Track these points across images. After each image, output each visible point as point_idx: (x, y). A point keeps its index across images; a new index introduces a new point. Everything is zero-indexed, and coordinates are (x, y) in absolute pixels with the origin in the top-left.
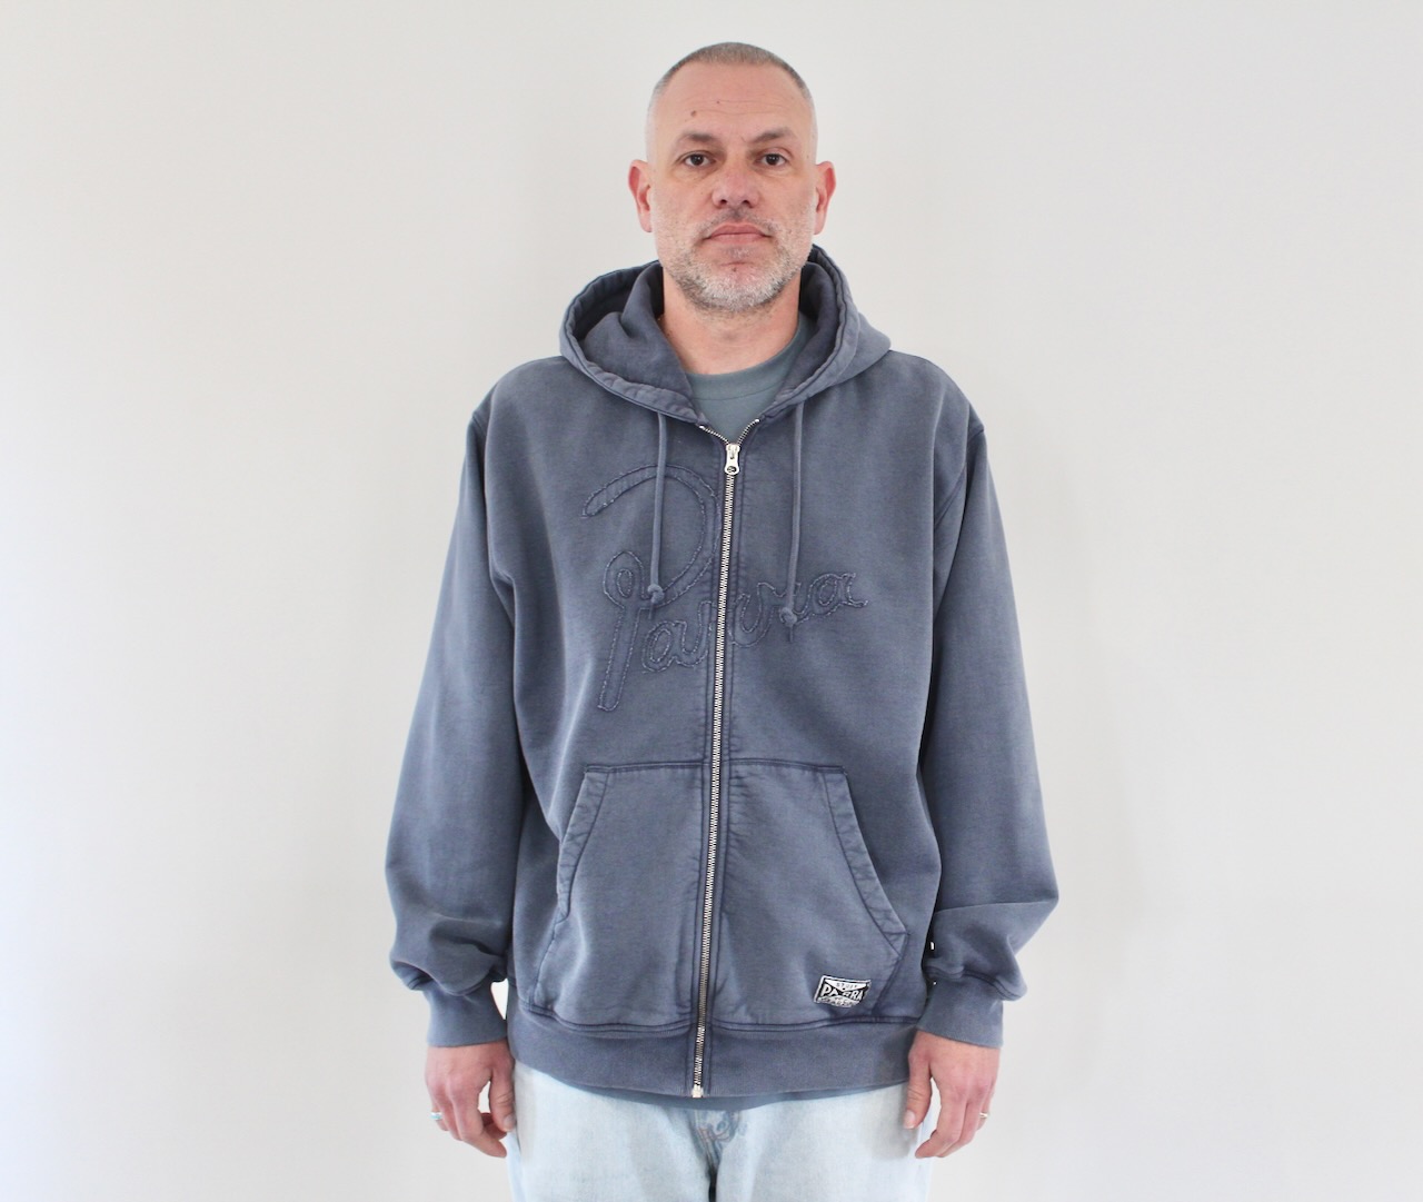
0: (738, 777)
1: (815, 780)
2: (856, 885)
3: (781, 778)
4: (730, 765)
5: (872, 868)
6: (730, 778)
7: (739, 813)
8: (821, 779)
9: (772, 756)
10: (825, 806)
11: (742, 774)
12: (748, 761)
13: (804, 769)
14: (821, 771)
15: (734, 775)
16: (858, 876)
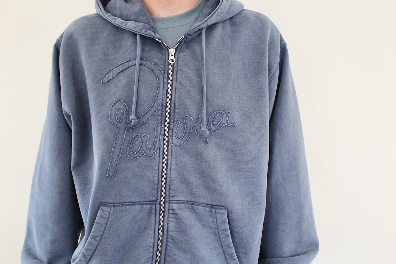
0: (172, 210)
1: (211, 212)
2: (226, 261)
3: (193, 210)
4: (169, 203)
5: (235, 255)
6: (169, 210)
7: (173, 227)
8: (214, 212)
9: (190, 200)
10: (215, 224)
11: (174, 208)
12: (179, 202)
13: (206, 206)
14: (214, 208)
15: (171, 208)
16: (228, 257)
